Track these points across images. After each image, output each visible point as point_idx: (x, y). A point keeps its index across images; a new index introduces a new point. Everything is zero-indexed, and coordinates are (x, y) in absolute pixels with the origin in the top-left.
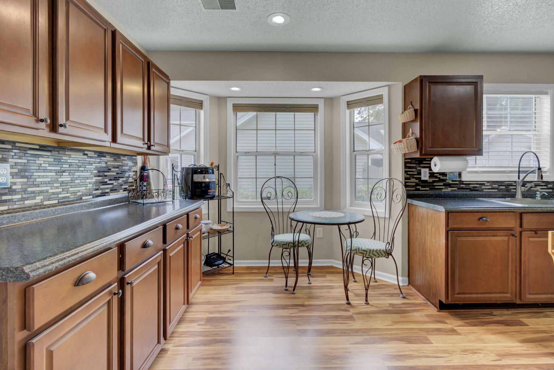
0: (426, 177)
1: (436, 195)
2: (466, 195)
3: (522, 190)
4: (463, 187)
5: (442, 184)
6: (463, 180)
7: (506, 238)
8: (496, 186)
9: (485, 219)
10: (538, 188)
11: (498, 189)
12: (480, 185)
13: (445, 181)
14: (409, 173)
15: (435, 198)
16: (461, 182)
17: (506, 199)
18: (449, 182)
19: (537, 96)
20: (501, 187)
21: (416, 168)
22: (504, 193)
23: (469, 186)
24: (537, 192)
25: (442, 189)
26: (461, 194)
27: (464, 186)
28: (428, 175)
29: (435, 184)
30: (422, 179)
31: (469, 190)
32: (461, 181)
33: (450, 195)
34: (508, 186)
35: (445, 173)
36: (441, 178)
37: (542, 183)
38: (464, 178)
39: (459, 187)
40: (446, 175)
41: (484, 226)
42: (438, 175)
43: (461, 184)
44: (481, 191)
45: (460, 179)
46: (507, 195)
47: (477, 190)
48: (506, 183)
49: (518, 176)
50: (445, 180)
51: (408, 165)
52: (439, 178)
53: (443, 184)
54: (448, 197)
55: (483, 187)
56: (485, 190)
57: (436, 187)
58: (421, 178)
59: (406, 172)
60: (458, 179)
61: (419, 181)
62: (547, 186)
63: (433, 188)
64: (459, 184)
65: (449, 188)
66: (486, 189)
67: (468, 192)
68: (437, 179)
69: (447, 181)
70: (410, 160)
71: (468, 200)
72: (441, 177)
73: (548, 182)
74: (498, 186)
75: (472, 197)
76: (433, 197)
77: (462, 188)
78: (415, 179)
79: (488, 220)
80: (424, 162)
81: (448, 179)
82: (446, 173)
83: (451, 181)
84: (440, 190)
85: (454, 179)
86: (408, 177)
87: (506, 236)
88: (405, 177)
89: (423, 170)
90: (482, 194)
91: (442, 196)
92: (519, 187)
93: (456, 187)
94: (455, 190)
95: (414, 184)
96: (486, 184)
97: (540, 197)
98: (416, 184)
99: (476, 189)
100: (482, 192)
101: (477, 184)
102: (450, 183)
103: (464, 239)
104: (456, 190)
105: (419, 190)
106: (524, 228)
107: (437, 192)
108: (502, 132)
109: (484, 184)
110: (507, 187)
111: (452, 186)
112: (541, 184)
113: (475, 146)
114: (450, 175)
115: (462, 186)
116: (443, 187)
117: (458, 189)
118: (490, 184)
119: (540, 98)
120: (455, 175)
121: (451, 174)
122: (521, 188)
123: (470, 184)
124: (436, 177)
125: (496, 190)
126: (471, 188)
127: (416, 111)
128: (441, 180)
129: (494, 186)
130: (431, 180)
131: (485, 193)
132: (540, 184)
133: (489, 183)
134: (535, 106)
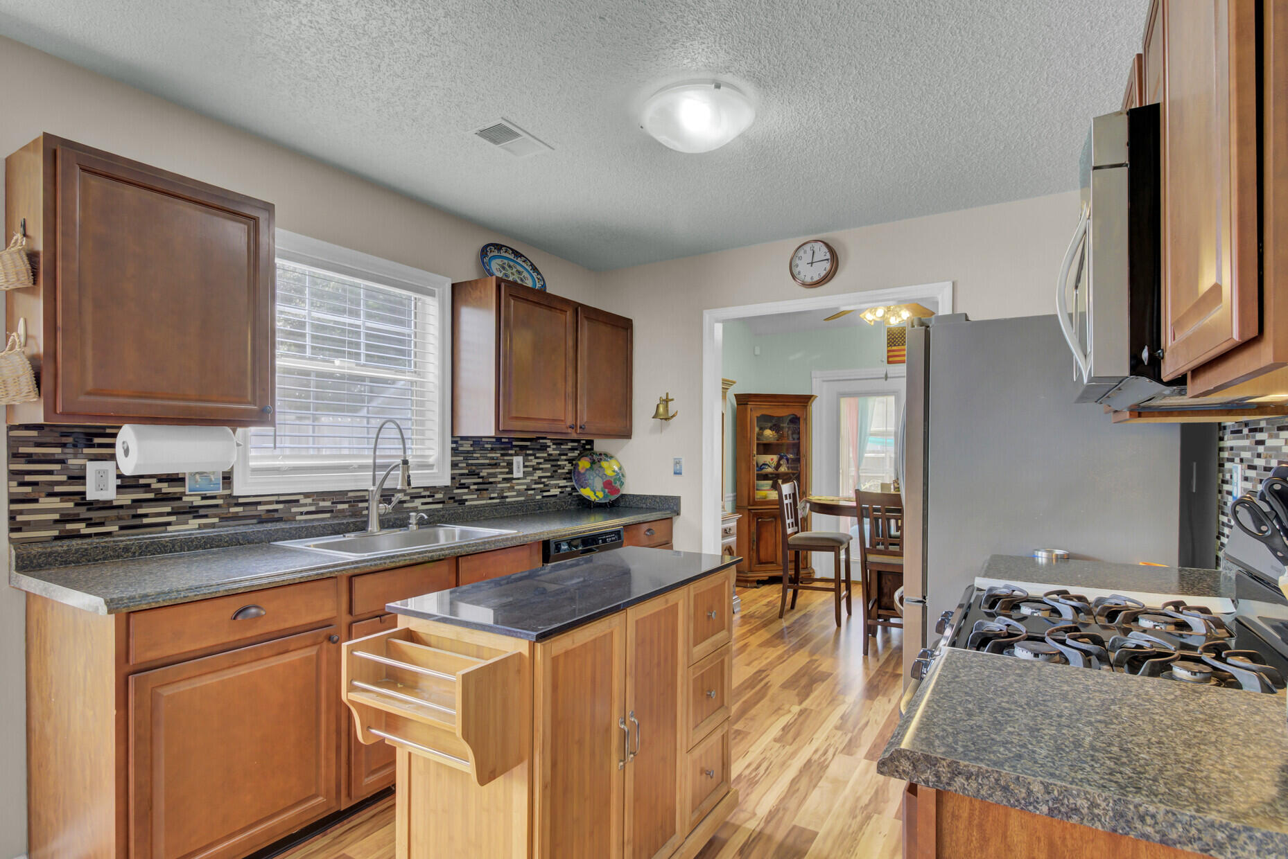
0: (107, 490)
1: (140, 547)
2: (244, 535)
3: (380, 511)
4: (237, 513)
5: (169, 509)
6: (235, 493)
7: (311, 652)
8: (328, 504)
9: (253, 611)
10: (418, 502)
11: (332, 511)
12: (287, 505)
13: (180, 499)
14: (28, 478)
15: (140, 554)
16: (232, 500)
17: (347, 535)
18: (192, 502)
19: (418, 296)
20: (340, 507)
21: (62, 462)
22: (345, 521)
23: (257, 510)
24: (411, 514)
25: (169, 524)
26: (227, 535)
27: (240, 509)
28: (113, 482)
29: (140, 511)
30: (89, 497)
31: (255, 521)
32: (230, 496)
33: (192, 542)
34: (354, 501)
35: (178, 474)
36: (164, 491)
37: (425, 491)
38: (241, 488)
39: (227, 514)
40: (183, 480)
41: (249, 634)
42: (155, 480)
43: (229, 506)
44: (289, 520)
45: (227, 492)
46: (351, 525)
47: (280, 520)
48: (350, 494)
49: (372, 477)
50: (178, 496)
51: (22, 450)
52: (158, 491)
53: (172, 508)
54: (186, 548)
55: (294, 510)
56: (298, 518)
57: (146, 521)
58: (84, 493)
59: (13, 474)
60: (221, 492)
61: (77, 505)
62: (433, 496)
63: (134, 523)
64: (225, 506)
65: (190, 521)
66: (301, 513)
67: (252, 528)
68: (151, 496)
69: (185, 499)
70: (34, 433)
71: (250, 549)
72: (165, 488)
73: (435, 487)
74: (333, 503)
75: (261, 541)
76: (130, 554)
77: (236, 517)
78: (58, 499)
79: (263, 613)
80: (97, 440)
81: (187, 493)
82: (180, 476)
83: (199, 498)
84: (163, 528)
85: (209, 493)
86: (27, 493)
87: (314, 644)
88: (10, 494)
89: (92, 468)
90: (290, 528)
91: (164, 546)
92: (375, 504)
93: (215, 516)
94: (213, 526)
95: (57, 516)
96: (303, 501)
97: (416, 524)
98: (61, 515)
99: (276, 515)
100: (292, 524)
101: (278, 502)
102: (195, 504)
103: (185, 687)
104: (214, 523)
105: (77, 535)
106: (357, 614)
107: (146, 536)
108: (343, 368)
109: (298, 501)
110: (353, 506)
111: (202, 512)
112: (423, 494)
113: (249, 398)
114: (196, 482)
115: (233, 510)
116: (173, 518)
117: (222, 519)
118: (313, 500)
119: (424, 303)
120: (211, 480)
121: (197, 476)
122: (378, 507)
123: (259, 503)
124: (147, 487)
125: (328, 515)
126: (262, 513)
127: (32, 257)
128: (162, 498)
129: (322, 504)
130: (126, 499)
131: (298, 526)
132: (420, 493)
133: (309, 497)
134: (416, 318)
